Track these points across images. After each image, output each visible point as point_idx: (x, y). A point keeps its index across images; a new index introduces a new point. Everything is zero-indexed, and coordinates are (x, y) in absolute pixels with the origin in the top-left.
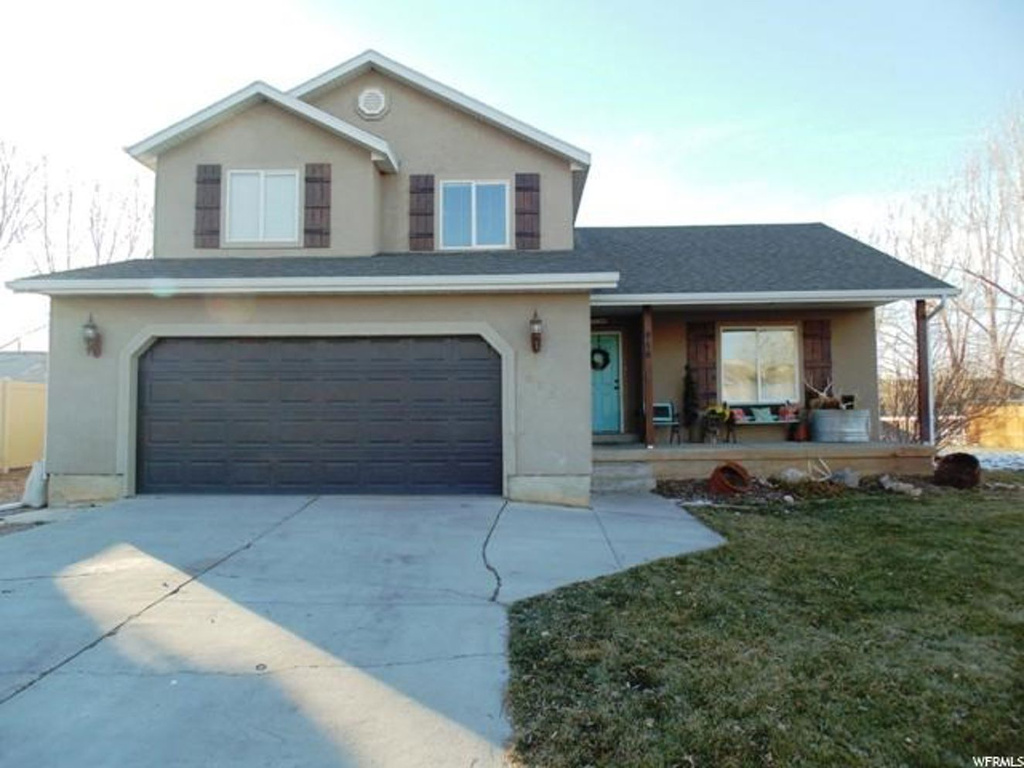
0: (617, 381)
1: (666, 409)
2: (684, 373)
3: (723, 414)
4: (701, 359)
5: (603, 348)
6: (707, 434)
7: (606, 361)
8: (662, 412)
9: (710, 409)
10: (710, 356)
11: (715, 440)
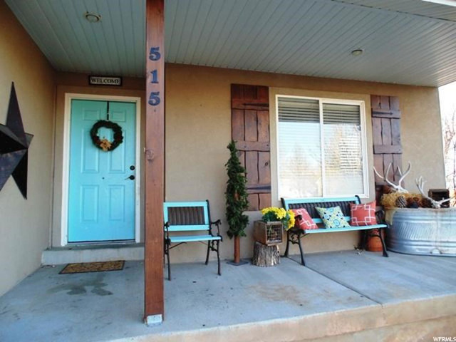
0: (133, 168)
1: (199, 210)
2: (227, 155)
3: (286, 219)
4: (250, 136)
5: (113, 119)
6: (262, 251)
7: (118, 139)
8: (193, 215)
9: (266, 210)
10: (262, 134)
11: (273, 261)
